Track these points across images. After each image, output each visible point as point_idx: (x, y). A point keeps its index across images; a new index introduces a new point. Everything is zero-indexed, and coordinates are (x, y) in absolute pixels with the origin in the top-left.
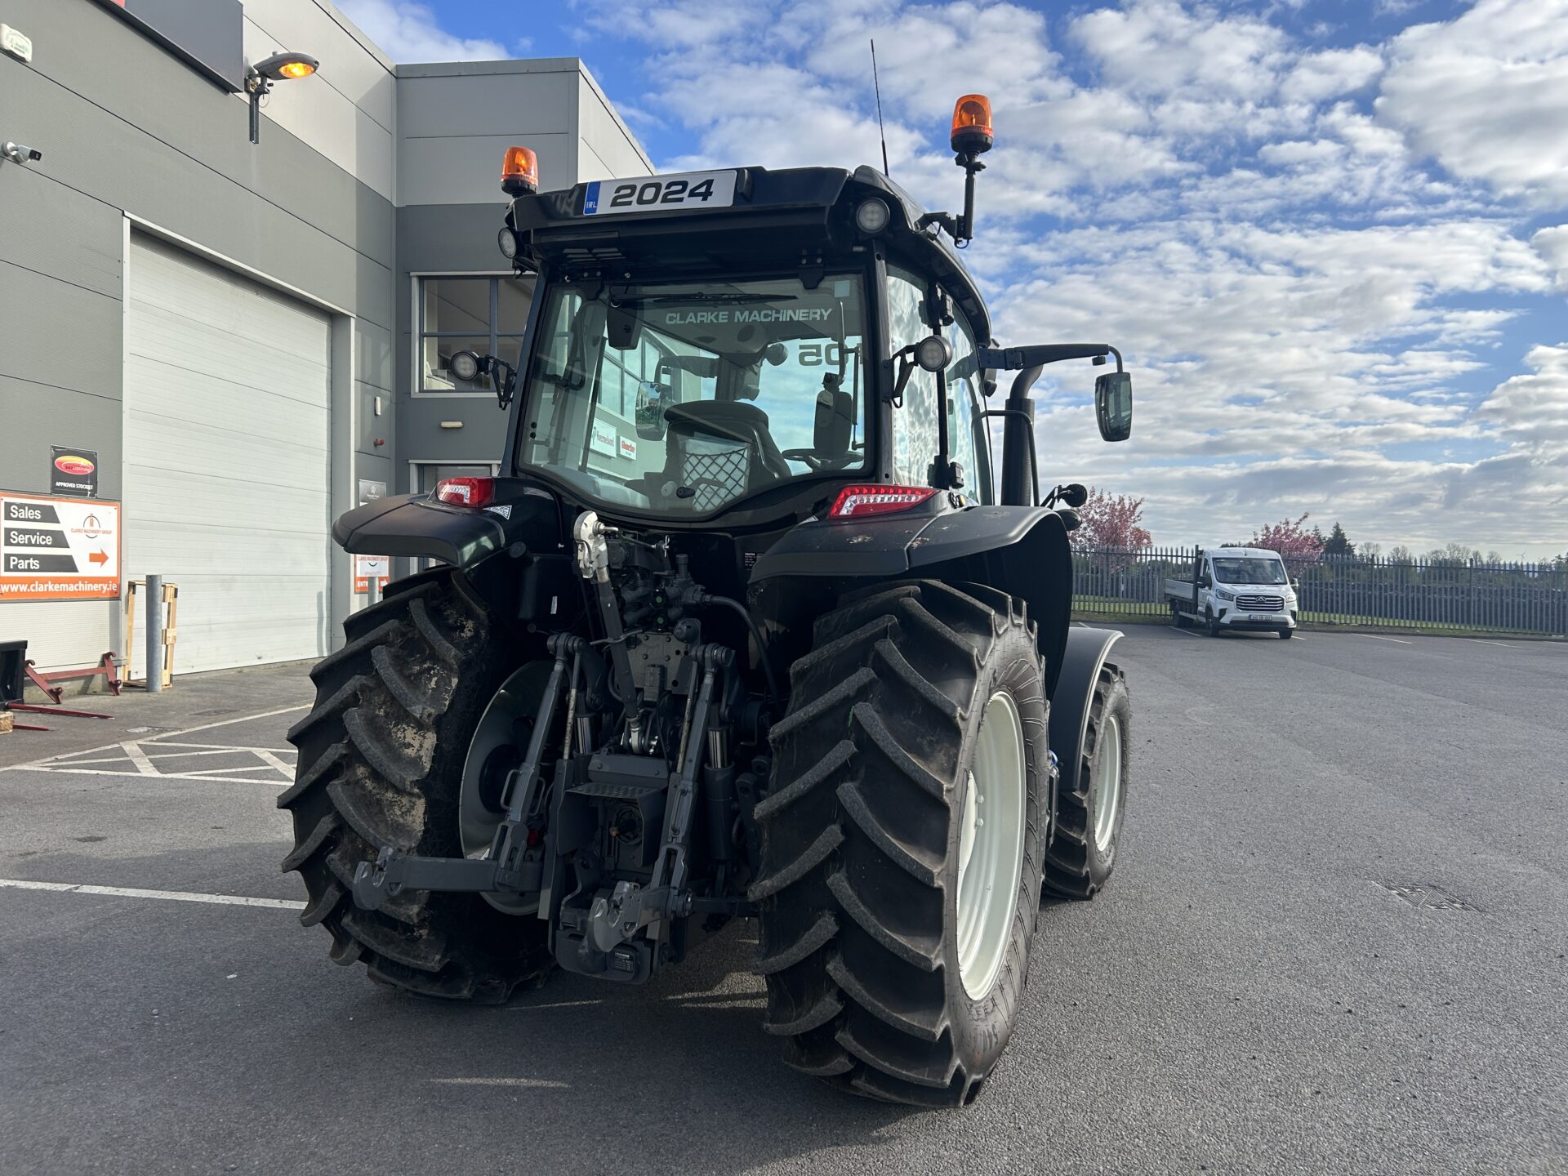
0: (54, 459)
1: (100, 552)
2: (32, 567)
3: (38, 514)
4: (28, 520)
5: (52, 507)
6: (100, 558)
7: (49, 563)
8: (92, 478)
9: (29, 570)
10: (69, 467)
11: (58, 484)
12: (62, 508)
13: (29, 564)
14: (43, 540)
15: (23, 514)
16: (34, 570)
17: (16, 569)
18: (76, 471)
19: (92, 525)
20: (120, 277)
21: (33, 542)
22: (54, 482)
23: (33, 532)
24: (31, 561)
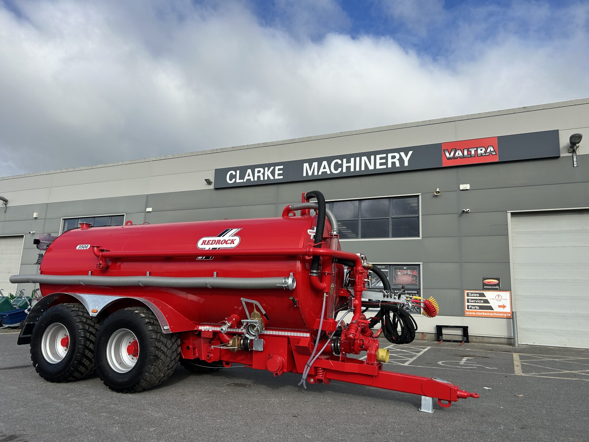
0: (483, 281)
1: (502, 305)
2: (476, 308)
3: (478, 295)
4: (475, 296)
5: (483, 293)
6: (504, 307)
7: (481, 308)
8: (498, 284)
9: (475, 309)
10: (489, 282)
11: (485, 287)
12: (486, 293)
13: (475, 308)
14: (480, 301)
15: (473, 295)
16: (477, 309)
17: (471, 308)
18: (492, 283)
19: (499, 297)
20: (507, 229)
21: (477, 302)
22: (483, 287)
23: (477, 300)
24: (476, 307)
